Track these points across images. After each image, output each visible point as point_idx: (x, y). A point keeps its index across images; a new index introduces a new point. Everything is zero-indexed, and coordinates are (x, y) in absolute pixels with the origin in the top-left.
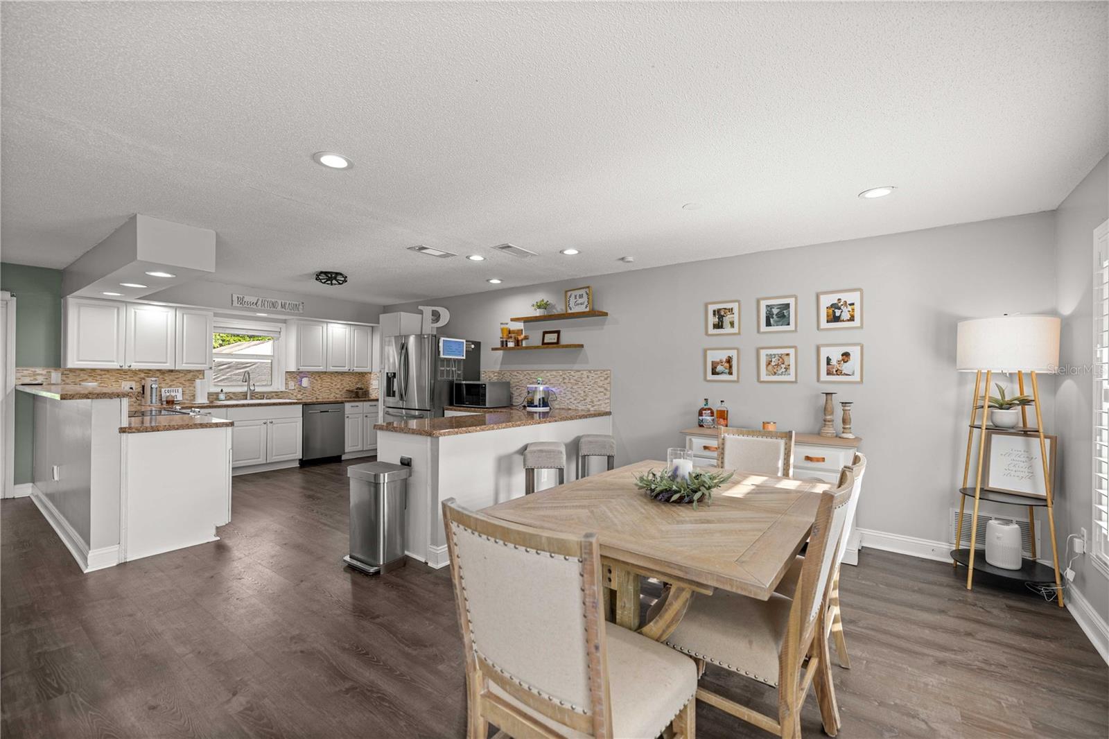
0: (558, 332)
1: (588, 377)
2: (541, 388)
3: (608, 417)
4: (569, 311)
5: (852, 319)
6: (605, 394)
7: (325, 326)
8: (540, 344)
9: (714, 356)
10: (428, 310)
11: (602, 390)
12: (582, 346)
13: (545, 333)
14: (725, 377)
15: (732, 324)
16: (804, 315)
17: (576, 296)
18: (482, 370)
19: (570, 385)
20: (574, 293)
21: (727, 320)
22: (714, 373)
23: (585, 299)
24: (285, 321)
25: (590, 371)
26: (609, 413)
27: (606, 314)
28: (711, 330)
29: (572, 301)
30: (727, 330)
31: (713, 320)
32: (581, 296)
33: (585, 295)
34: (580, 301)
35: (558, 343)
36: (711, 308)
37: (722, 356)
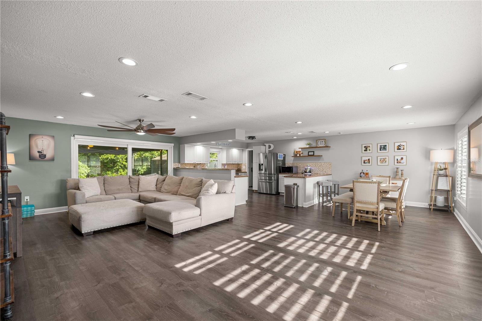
0: (314, 152)
1: (324, 164)
2: (309, 168)
3: (330, 176)
4: (318, 146)
5: (404, 149)
6: (330, 169)
7: (232, 149)
8: (307, 155)
9: (364, 159)
10: (267, 145)
11: (329, 168)
12: (322, 156)
13: (309, 152)
14: (368, 164)
15: (370, 150)
16: (391, 148)
17: (320, 142)
18: (286, 162)
19: (317, 167)
20: (320, 141)
21: (368, 149)
22: (364, 163)
23: (324, 143)
24: (221, 148)
25: (324, 163)
26: (331, 174)
27: (330, 147)
28: (363, 152)
29: (319, 143)
30: (368, 151)
31: (364, 149)
32: (322, 142)
33: (324, 142)
34: (322, 143)
35: (314, 155)
36: (363, 146)
37: (367, 158)
